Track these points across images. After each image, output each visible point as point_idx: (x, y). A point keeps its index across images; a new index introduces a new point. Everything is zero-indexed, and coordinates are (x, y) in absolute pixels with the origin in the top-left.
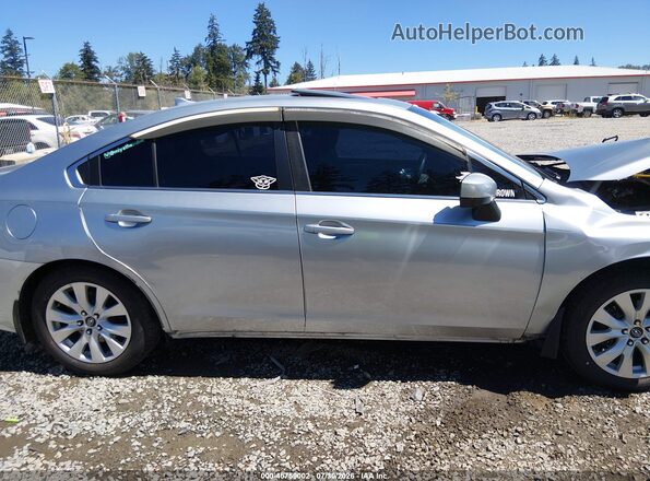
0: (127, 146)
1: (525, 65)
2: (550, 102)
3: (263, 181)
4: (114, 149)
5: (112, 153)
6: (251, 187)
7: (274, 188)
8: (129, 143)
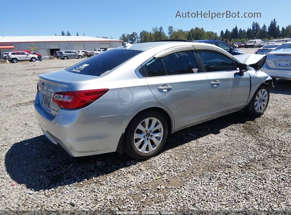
0: (153, 61)
1: (56, 35)
2: (81, 51)
3: (195, 70)
4: (149, 62)
5: (149, 64)
6: (192, 72)
7: (198, 72)
8: (153, 59)
